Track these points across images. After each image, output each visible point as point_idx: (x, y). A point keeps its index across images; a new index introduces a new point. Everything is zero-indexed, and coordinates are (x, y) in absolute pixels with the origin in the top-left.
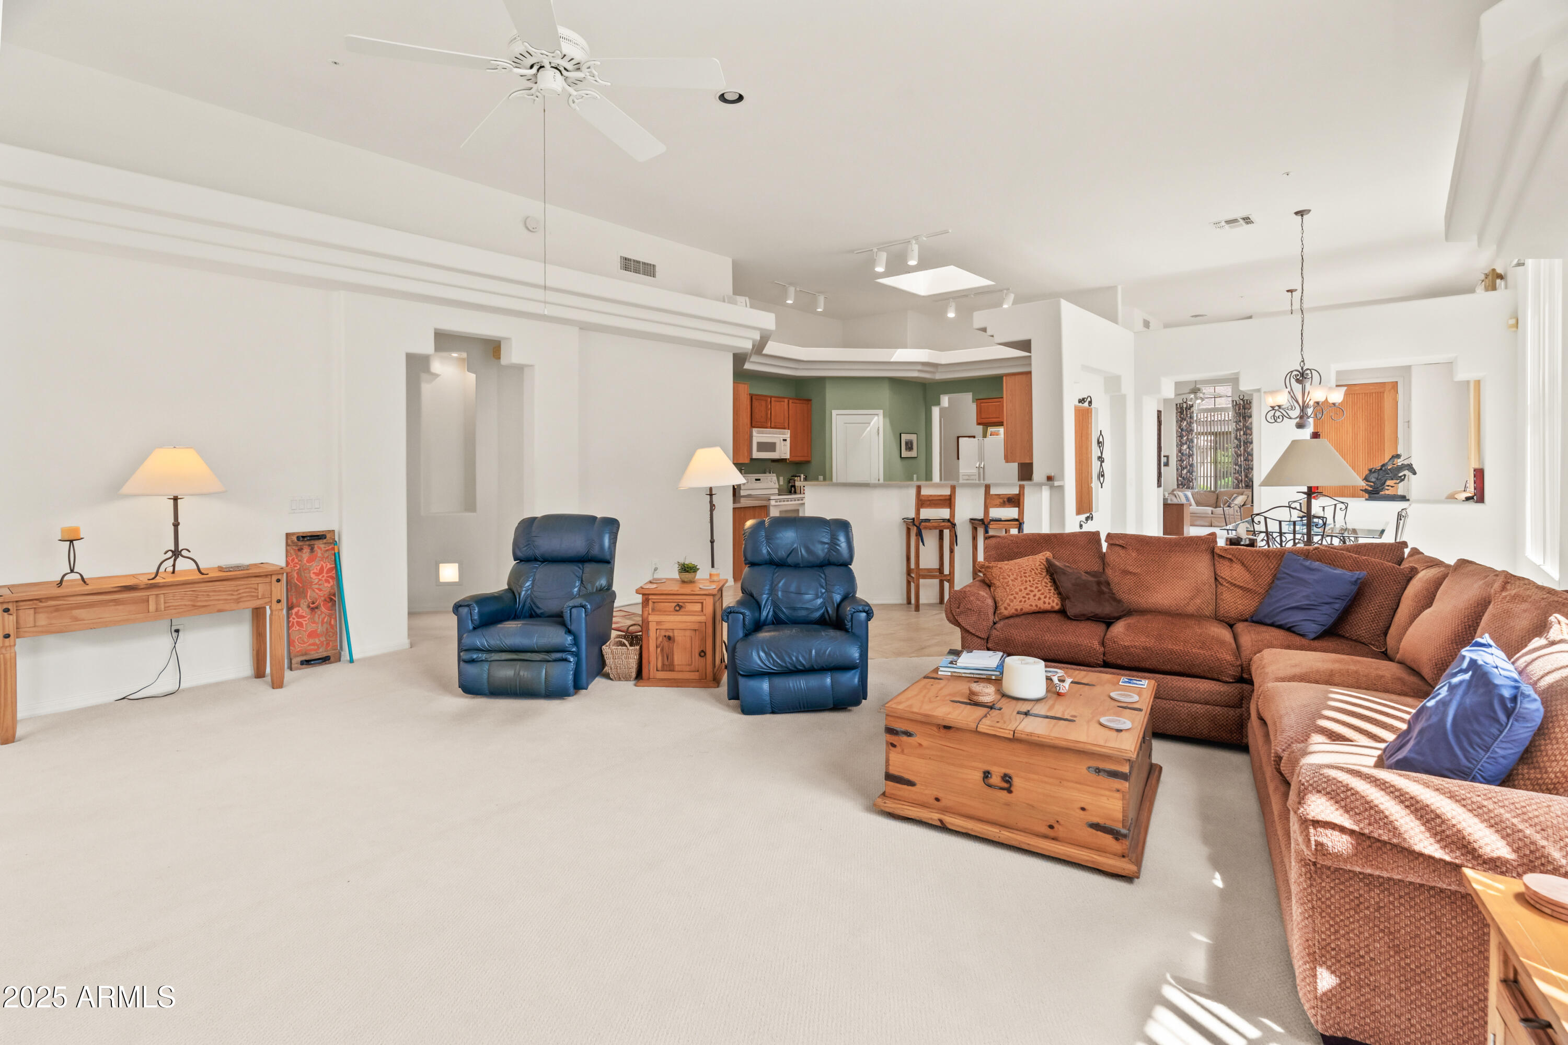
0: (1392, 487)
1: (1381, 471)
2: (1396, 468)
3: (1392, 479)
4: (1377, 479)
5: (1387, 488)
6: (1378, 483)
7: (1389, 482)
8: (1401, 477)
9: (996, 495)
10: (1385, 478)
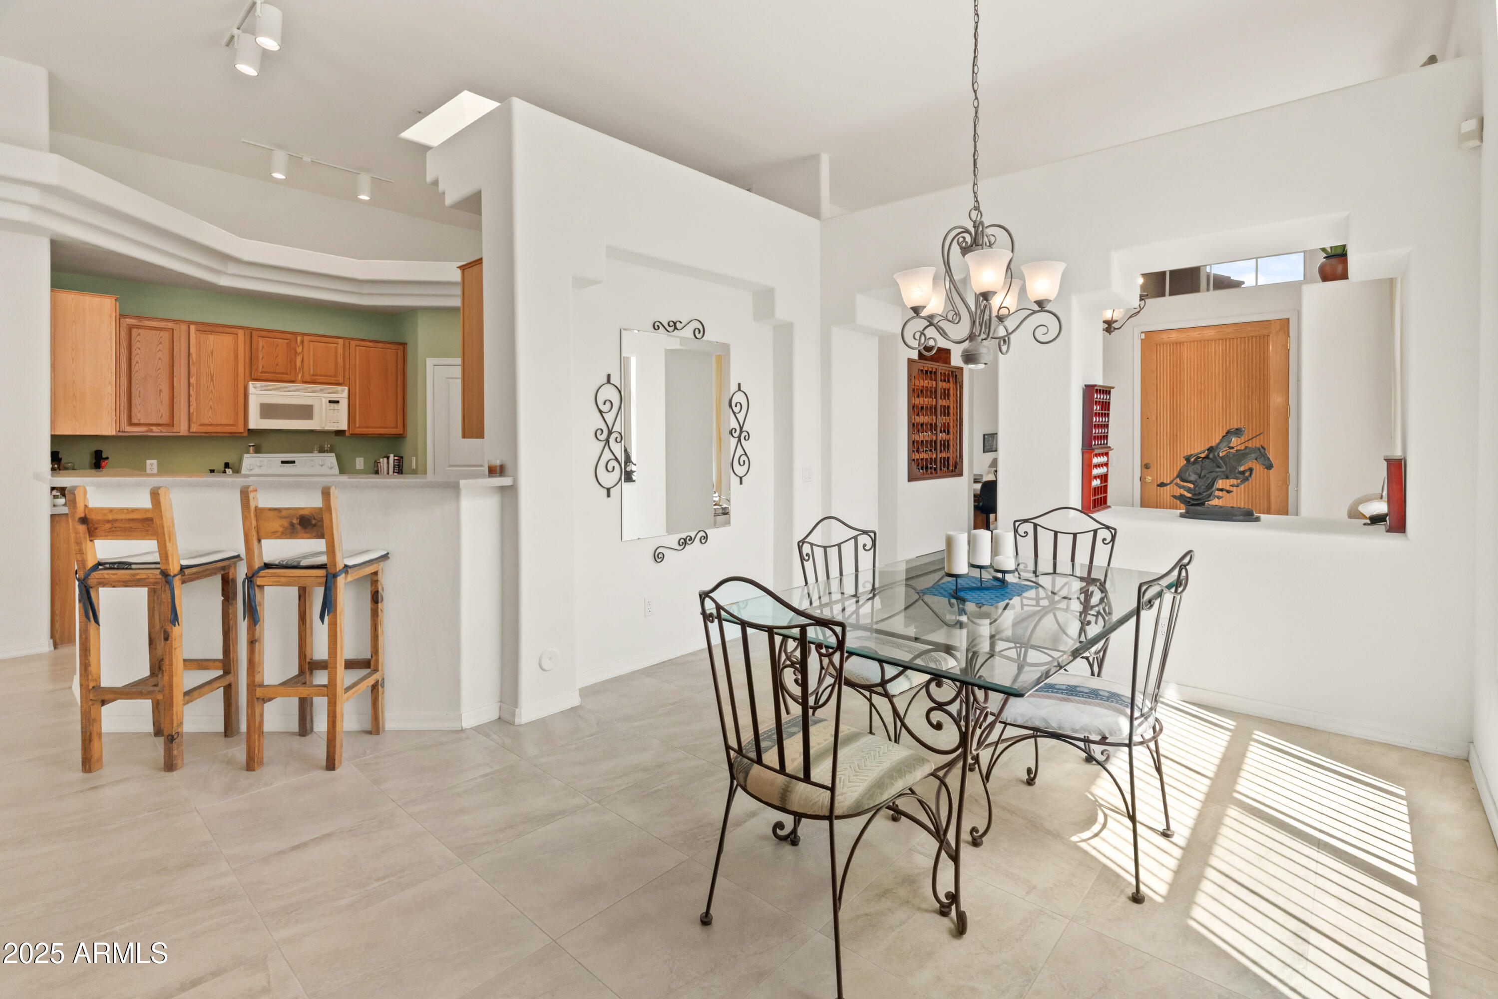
0: (1228, 492)
1: (1207, 462)
2: (1234, 455)
3: (1227, 478)
4: (1200, 477)
5: (1217, 493)
6: (1202, 484)
7: (1220, 483)
8: (1243, 473)
9: (270, 509)
10: (1214, 475)
